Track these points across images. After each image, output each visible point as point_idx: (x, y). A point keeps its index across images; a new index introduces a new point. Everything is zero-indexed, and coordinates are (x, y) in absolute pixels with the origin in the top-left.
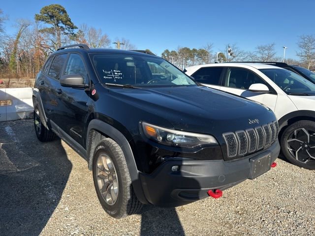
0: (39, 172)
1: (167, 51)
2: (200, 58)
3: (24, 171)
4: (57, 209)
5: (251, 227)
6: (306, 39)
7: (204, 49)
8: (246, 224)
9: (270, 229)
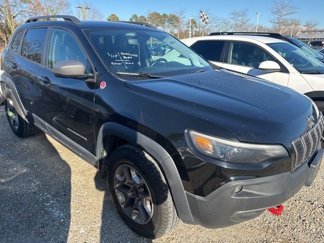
0: (30, 181)
1: (135, 16)
2: (172, 24)
3: (11, 181)
4: (70, 232)
5: (295, 230)
6: (279, 5)
7: (176, 15)
8: (289, 227)
9: (314, 230)
